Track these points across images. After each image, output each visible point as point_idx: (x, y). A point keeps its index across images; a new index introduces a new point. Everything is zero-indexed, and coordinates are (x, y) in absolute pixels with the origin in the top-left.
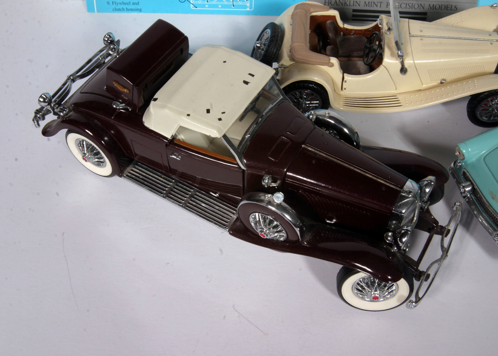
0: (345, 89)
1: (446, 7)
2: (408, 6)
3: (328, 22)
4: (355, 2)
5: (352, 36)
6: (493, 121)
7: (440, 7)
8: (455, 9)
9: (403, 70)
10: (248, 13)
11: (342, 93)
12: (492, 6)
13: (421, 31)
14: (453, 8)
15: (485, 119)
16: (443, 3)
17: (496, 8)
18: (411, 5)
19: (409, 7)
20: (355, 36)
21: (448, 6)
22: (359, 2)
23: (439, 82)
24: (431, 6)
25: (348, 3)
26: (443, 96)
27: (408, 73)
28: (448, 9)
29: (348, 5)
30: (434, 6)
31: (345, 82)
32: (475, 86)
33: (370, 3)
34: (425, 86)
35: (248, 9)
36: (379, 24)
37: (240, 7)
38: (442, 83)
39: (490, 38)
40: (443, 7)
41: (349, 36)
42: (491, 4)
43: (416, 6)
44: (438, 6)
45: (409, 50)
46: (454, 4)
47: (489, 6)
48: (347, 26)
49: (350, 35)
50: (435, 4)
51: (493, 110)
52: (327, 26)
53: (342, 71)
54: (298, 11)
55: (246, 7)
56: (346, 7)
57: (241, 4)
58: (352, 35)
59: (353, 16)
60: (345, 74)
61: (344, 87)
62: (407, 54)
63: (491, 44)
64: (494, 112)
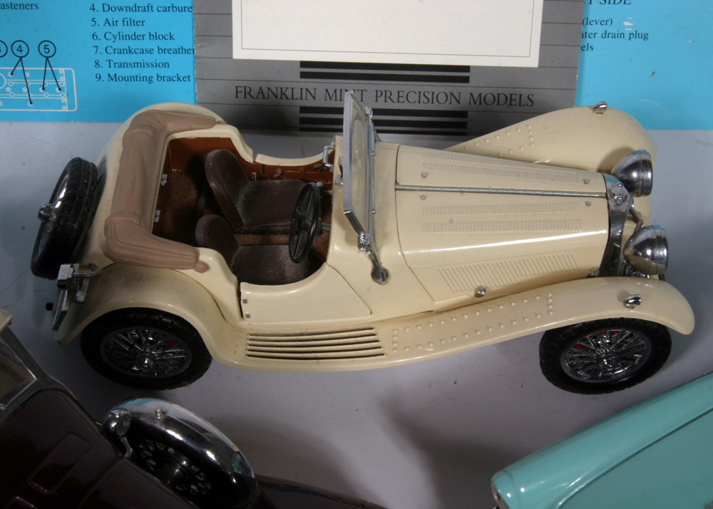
0: (248, 316)
1: (510, 100)
2: (423, 98)
3: (211, 154)
4: (304, 91)
5: (278, 182)
6: (604, 381)
7: (496, 99)
8: (530, 103)
9: (379, 274)
10: (66, 118)
11: (245, 323)
12: (596, 108)
13: (424, 176)
14: (525, 99)
15: (583, 376)
16: (500, 91)
17: (606, 112)
18: (430, 96)
19: (426, 100)
20: (285, 180)
21: (514, 97)
22: (312, 92)
23: (472, 293)
24: (476, 96)
25: (289, 93)
26: (476, 331)
27: (393, 279)
28: (513, 103)
29: (290, 97)
30: (482, 97)
31: (245, 301)
32: (548, 312)
33: (338, 92)
34: (439, 304)
35: (65, 109)
36: (324, 161)
37: (48, 104)
38: (478, 296)
39: (587, 189)
40: (502, 99)
41: (269, 181)
42: (594, 104)
43: (442, 98)
44: (489, 98)
45: (391, 227)
46: (525, 93)
47: (590, 107)
48: (263, 160)
49: (273, 178)
50: (484, 92)
51: (600, 360)
52: (206, 164)
53: (234, 278)
54: (136, 131)
55: (60, 104)
56: (284, 101)
57: (47, 98)
58: (278, 178)
59: (303, 120)
60: (243, 284)
61: (245, 313)
62: (385, 236)
63: (588, 204)
64: (601, 365)
